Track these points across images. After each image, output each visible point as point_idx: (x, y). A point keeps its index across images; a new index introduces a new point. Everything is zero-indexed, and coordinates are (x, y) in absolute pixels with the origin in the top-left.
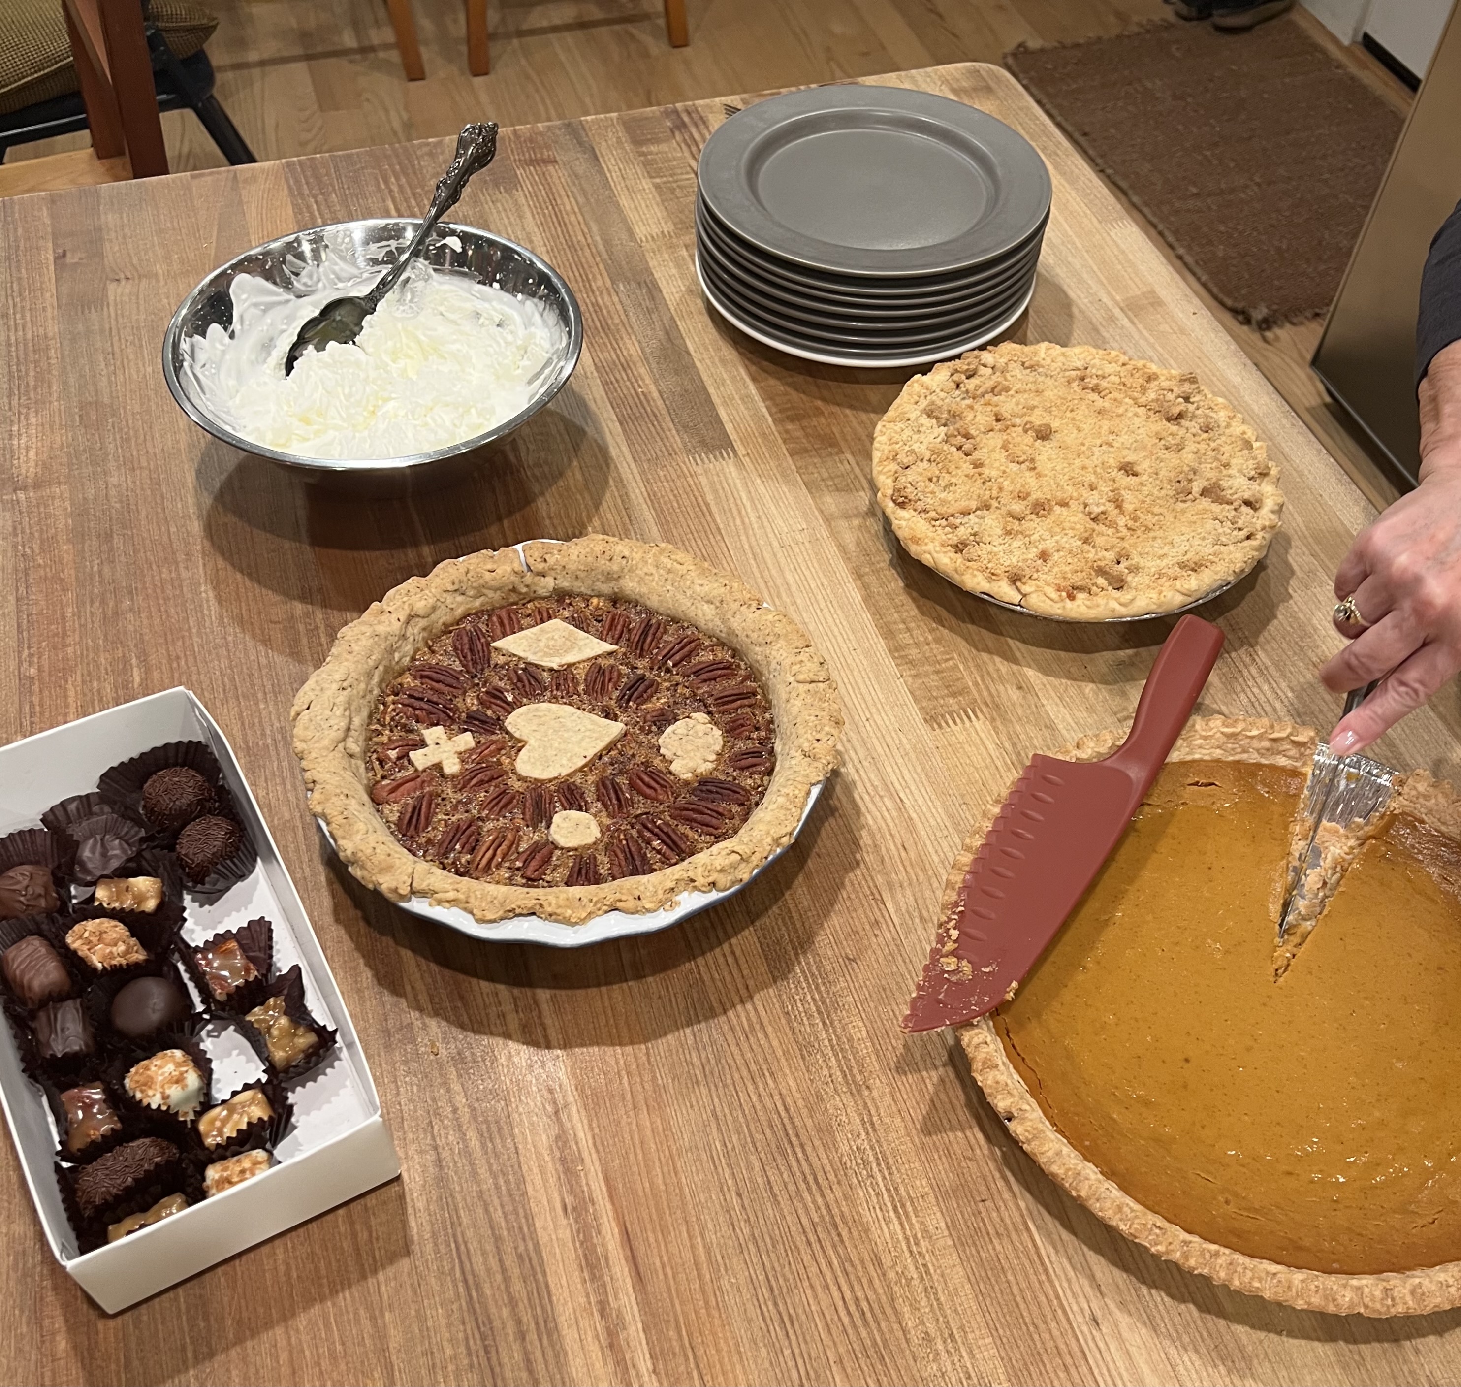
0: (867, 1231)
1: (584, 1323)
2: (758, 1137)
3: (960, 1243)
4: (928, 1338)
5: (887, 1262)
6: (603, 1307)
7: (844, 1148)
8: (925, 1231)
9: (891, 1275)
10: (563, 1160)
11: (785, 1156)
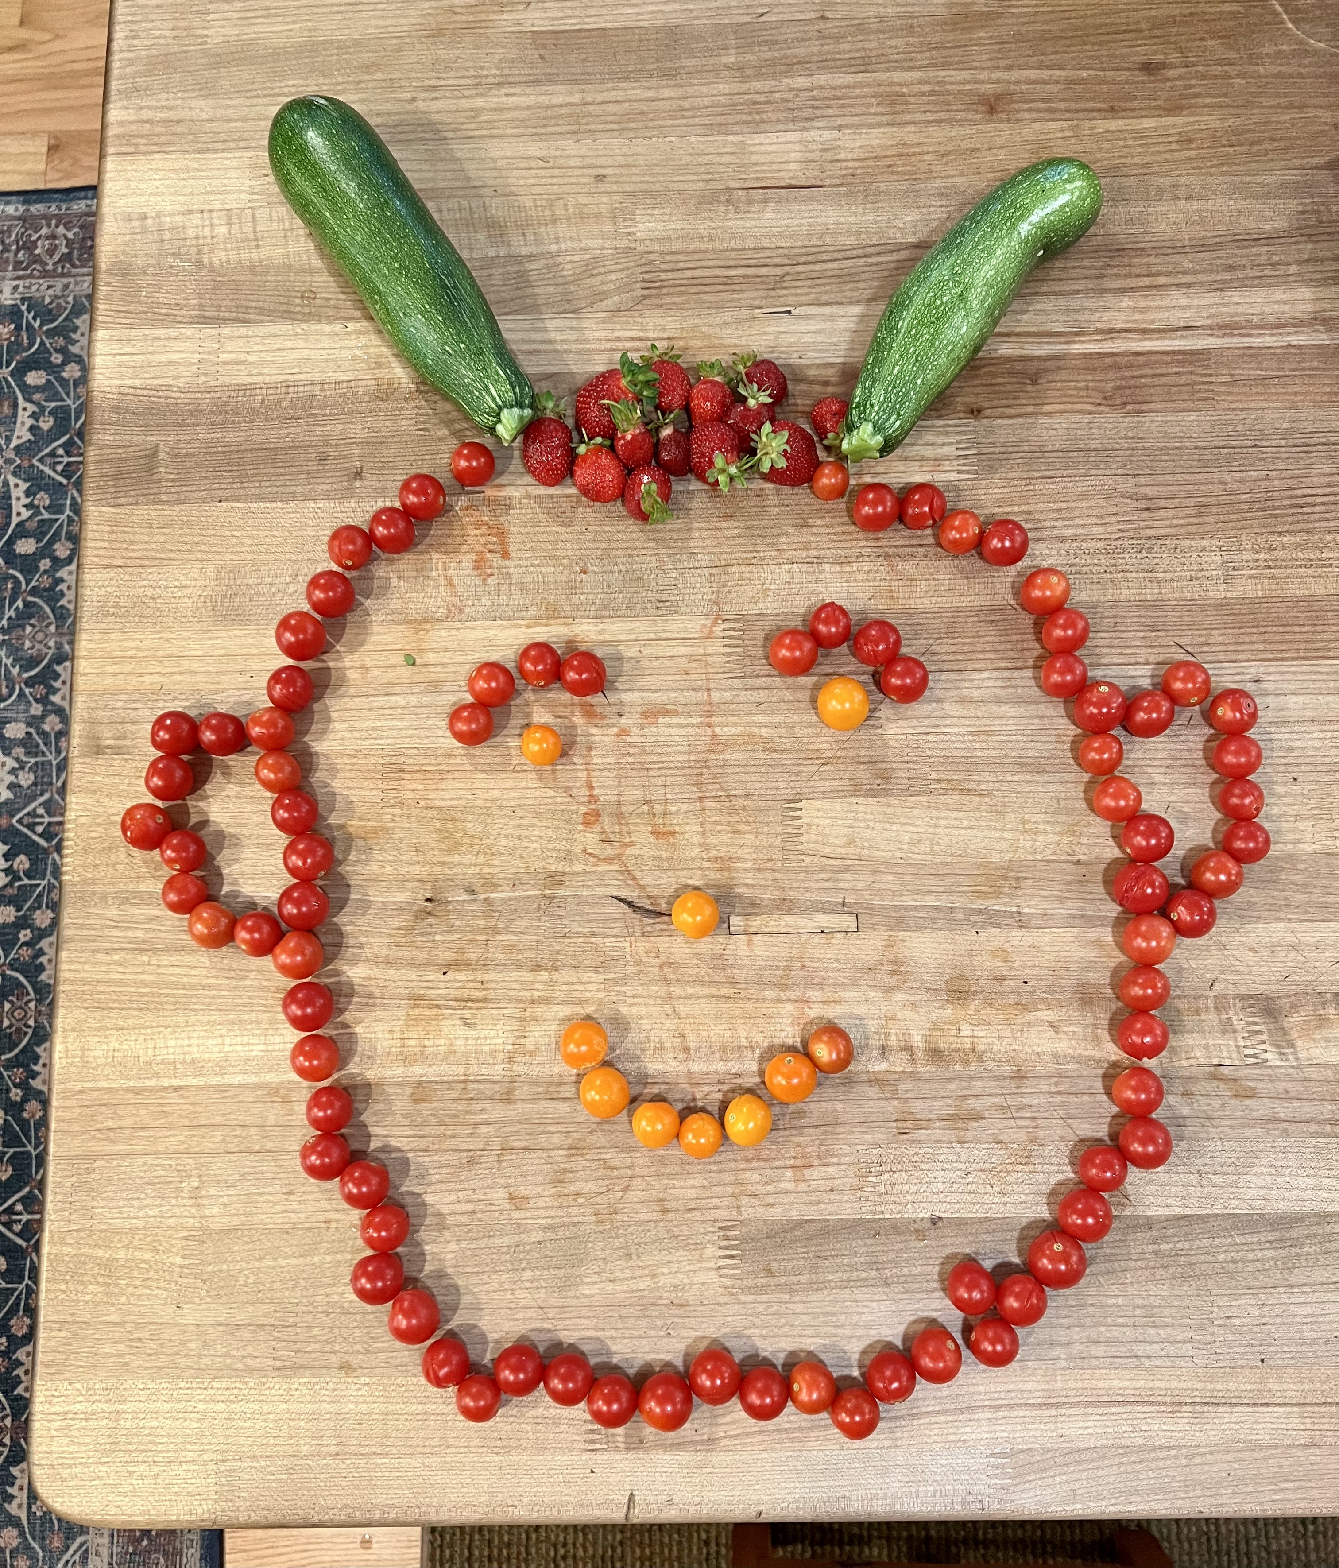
4: (1271, 549)
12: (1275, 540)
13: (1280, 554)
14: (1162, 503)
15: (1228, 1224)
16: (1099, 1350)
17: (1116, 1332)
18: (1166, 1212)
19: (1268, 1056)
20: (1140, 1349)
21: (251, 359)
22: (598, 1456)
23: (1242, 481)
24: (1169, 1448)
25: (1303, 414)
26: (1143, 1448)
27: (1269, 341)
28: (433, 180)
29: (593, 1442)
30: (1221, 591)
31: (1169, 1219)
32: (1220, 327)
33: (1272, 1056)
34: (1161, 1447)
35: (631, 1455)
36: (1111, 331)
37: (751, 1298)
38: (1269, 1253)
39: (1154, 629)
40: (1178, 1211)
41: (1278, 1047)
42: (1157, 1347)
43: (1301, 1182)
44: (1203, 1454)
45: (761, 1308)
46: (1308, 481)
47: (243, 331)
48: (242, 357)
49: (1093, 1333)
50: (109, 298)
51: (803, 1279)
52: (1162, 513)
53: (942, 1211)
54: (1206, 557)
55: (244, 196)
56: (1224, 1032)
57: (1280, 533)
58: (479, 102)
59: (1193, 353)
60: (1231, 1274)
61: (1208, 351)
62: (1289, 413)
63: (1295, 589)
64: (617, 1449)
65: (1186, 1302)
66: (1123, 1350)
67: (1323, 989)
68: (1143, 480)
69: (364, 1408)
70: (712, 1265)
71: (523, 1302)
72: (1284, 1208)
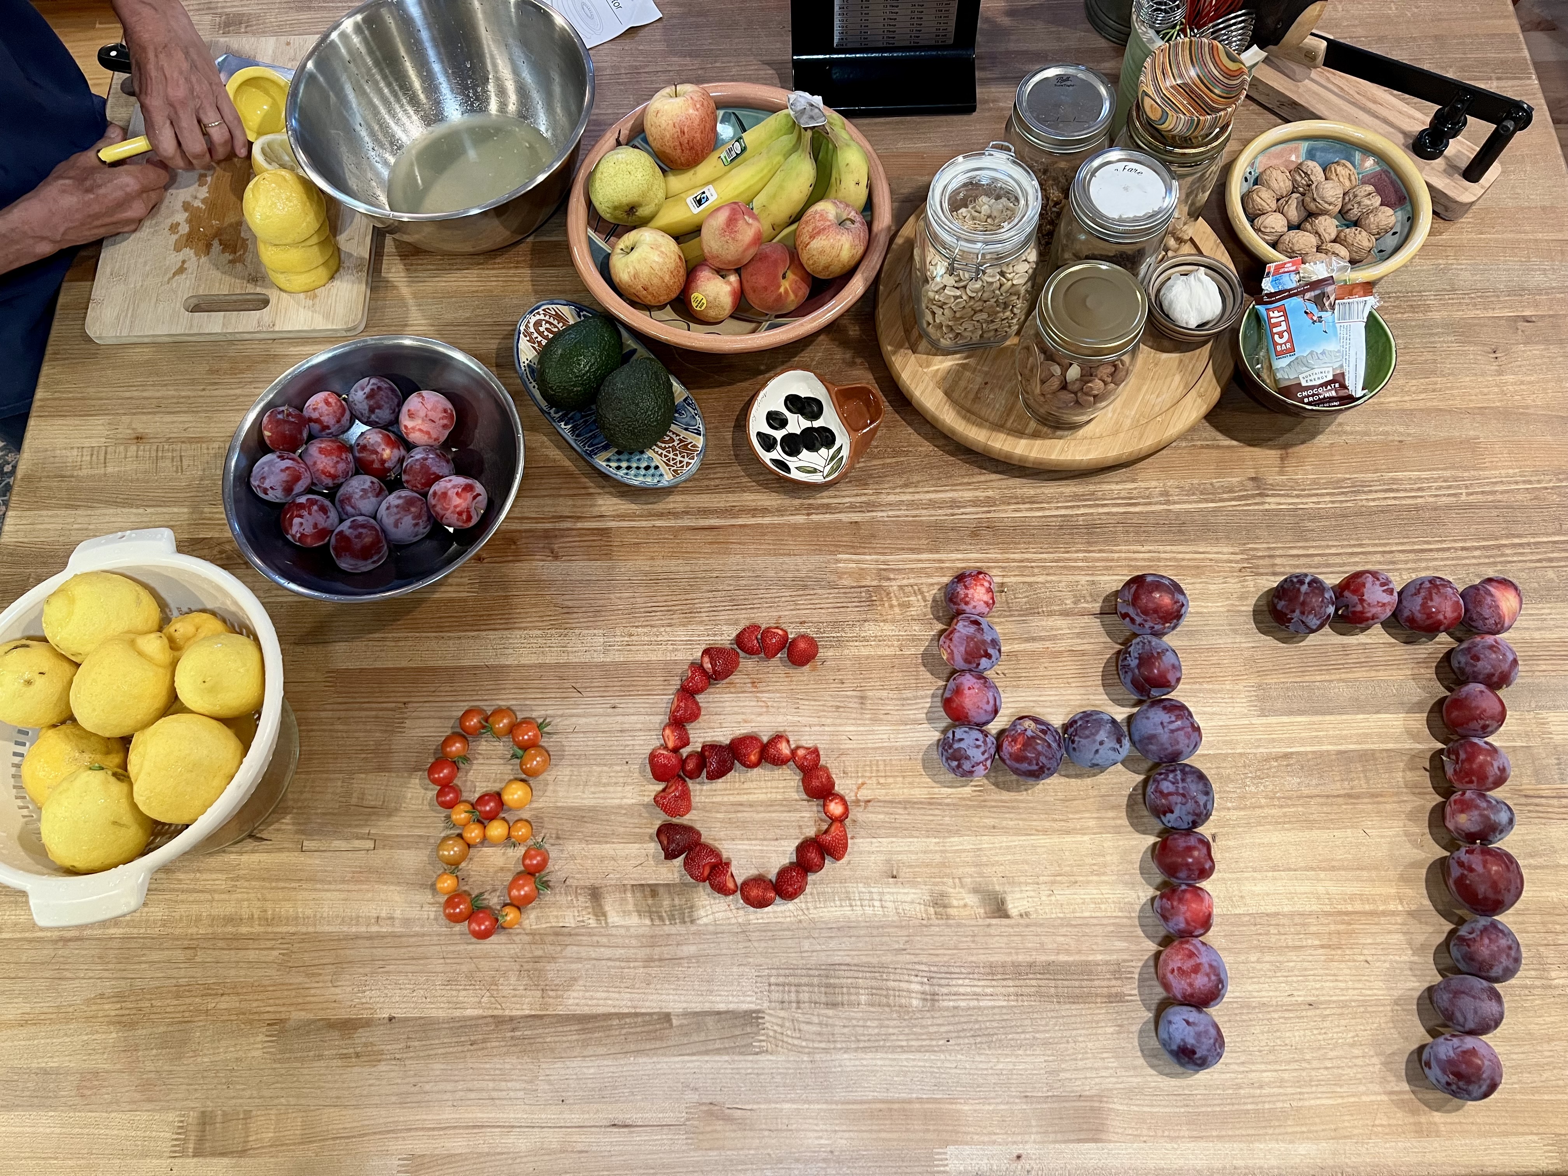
0: (684, 625)
1: (682, 505)
2: (742, 592)
3: (666, 663)
4: (631, 635)
5: (668, 629)
6: (687, 513)
7: (724, 628)
8: (676, 650)
9: (662, 629)
10: (755, 510)
11: (730, 601)
12: (633, 630)
13: (633, 638)
14: (576, 610)
15: (554, 1020)
16: (473, 1095)
17: (484, 1084)
18: (519, 1013)
19: (590, 921)
20: (495, 1094)
21: (91, 527)
22: (176, 1160)
23: (620, 598)
24: (503, 1153)
25: (657, 563)
26: (488, 1154)
27: (644, 524)
28: (207, 432)
29: (175, 1152)
30: (600, 658)
31: (522, 1017)
32: (618, 516)
33: (592, 922)
34: (499, 1154)
35: (195, 1160)
36: (561, 517)
37: (279, 1066)
38: (574, 1037)
39: (561, 678)
40: (527, 1012)
41: (596, 915)
42: (504, 1093)
43: (598, 995)
44: (521, 1157)
45: (283, 1071)
46: (655, 599)
47: (89, 512)
48: (86, 526)
49: (470, 1085)
50: (19, 494)
51: (311, 1054)
52: (575, 615)
53: (398, 1013)
54: (596, 639)
55: (104, 440)
56: (569, 907)
57: (637, 627)
58: (238, 392)
59: (602, 529)
60: (552, 1050)
61: (611, 528)
62: (649, 563)
63: (641, 657)
64: (188, 1156)
65: (525, 1067)
66: (485, 1095)
67: (626, 882)
68: (568, 597)
69: (48, 1130)
70: (260, 1046)
71: (148, 1069)
72: (586, 1010)
